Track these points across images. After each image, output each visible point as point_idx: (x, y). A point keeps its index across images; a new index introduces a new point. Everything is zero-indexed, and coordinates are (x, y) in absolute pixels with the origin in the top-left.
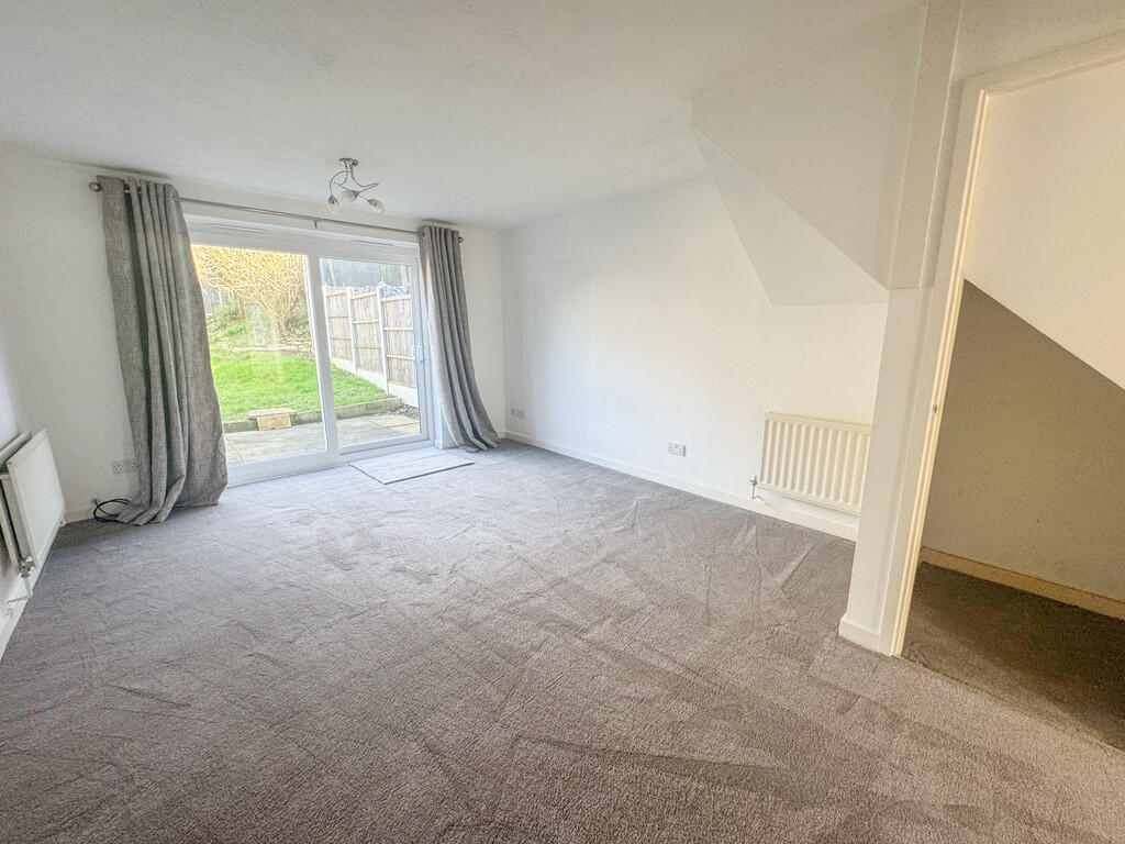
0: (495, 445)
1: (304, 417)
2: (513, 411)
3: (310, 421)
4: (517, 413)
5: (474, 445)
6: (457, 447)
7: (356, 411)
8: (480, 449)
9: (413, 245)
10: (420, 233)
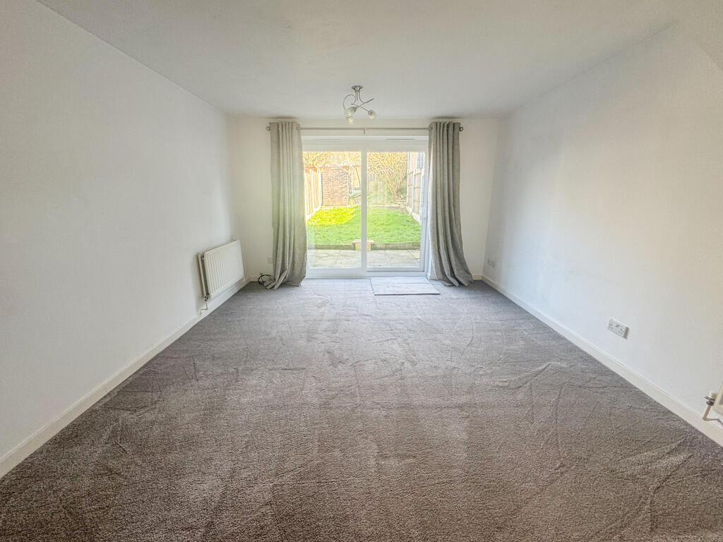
0: (466, 285)
1: (378, 246)
2: (489, 261)
3: (381, 249)
4: (491, 263)
5: (449, 281)
6: (436, 280)
7: (407, 247)
8: (453, 285)
9: (427, 138)
10: (430, 128)
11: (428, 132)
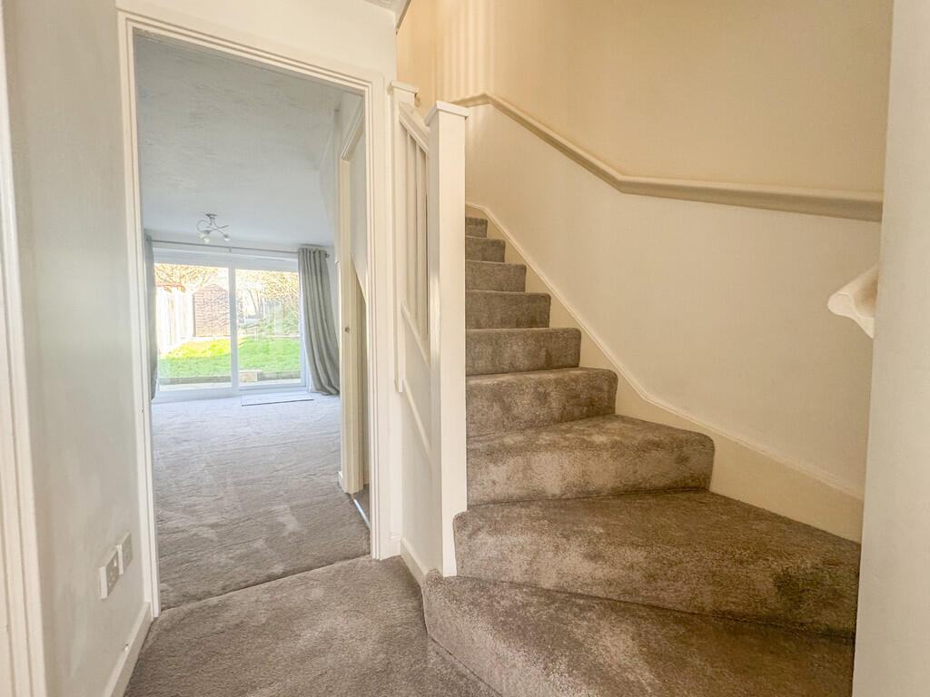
1: (267, 376)
3: (271, 379)
6: (316, 392)
9: (296, 260)
10: (298, 252)
11: (297, 255)
